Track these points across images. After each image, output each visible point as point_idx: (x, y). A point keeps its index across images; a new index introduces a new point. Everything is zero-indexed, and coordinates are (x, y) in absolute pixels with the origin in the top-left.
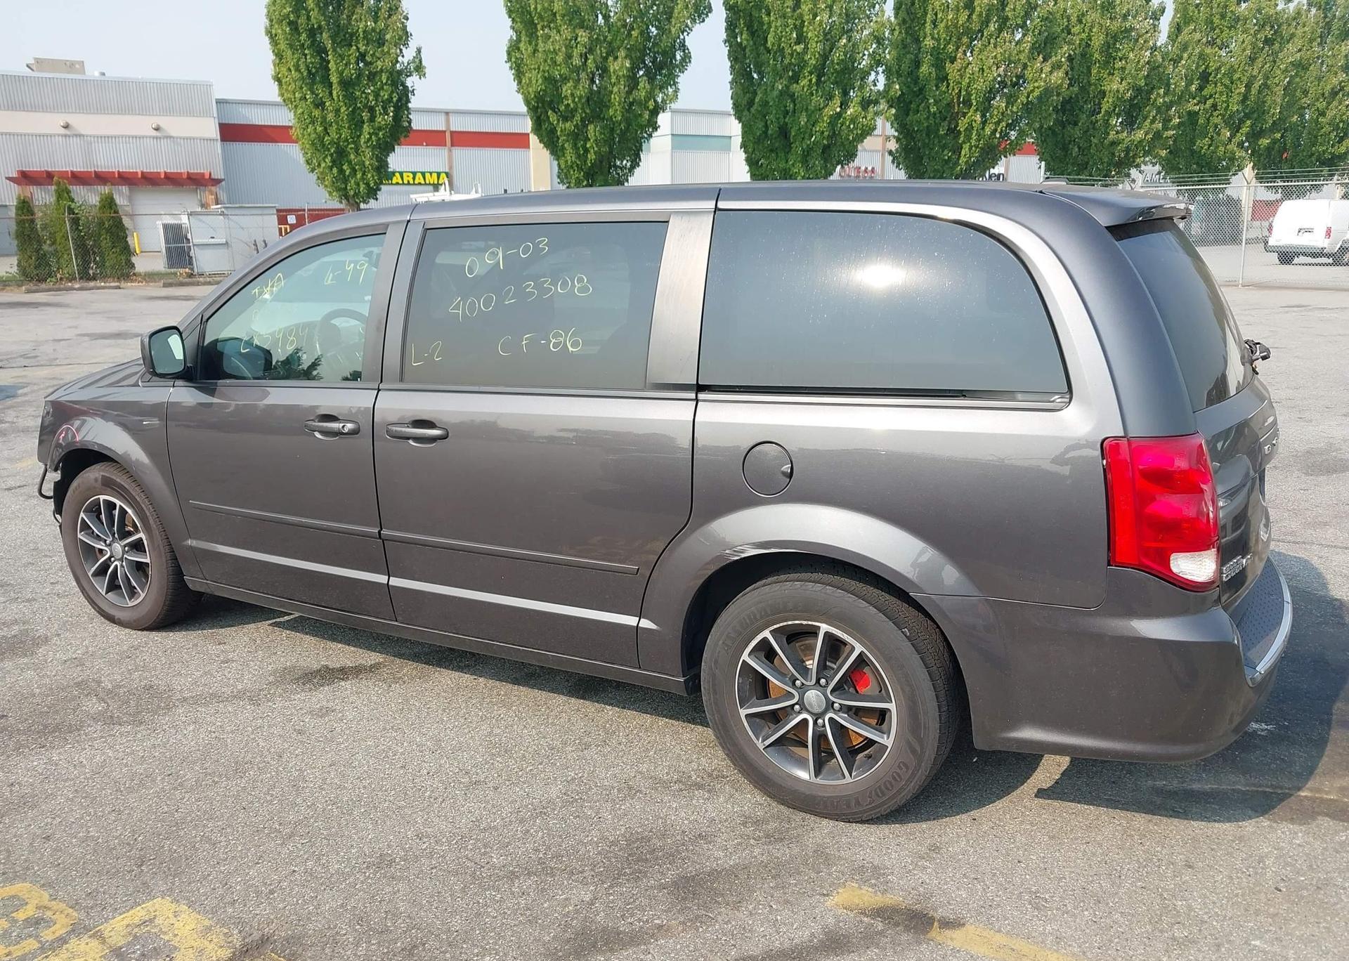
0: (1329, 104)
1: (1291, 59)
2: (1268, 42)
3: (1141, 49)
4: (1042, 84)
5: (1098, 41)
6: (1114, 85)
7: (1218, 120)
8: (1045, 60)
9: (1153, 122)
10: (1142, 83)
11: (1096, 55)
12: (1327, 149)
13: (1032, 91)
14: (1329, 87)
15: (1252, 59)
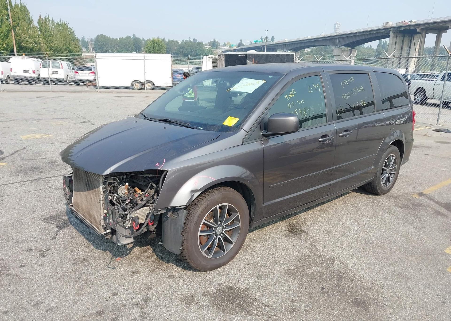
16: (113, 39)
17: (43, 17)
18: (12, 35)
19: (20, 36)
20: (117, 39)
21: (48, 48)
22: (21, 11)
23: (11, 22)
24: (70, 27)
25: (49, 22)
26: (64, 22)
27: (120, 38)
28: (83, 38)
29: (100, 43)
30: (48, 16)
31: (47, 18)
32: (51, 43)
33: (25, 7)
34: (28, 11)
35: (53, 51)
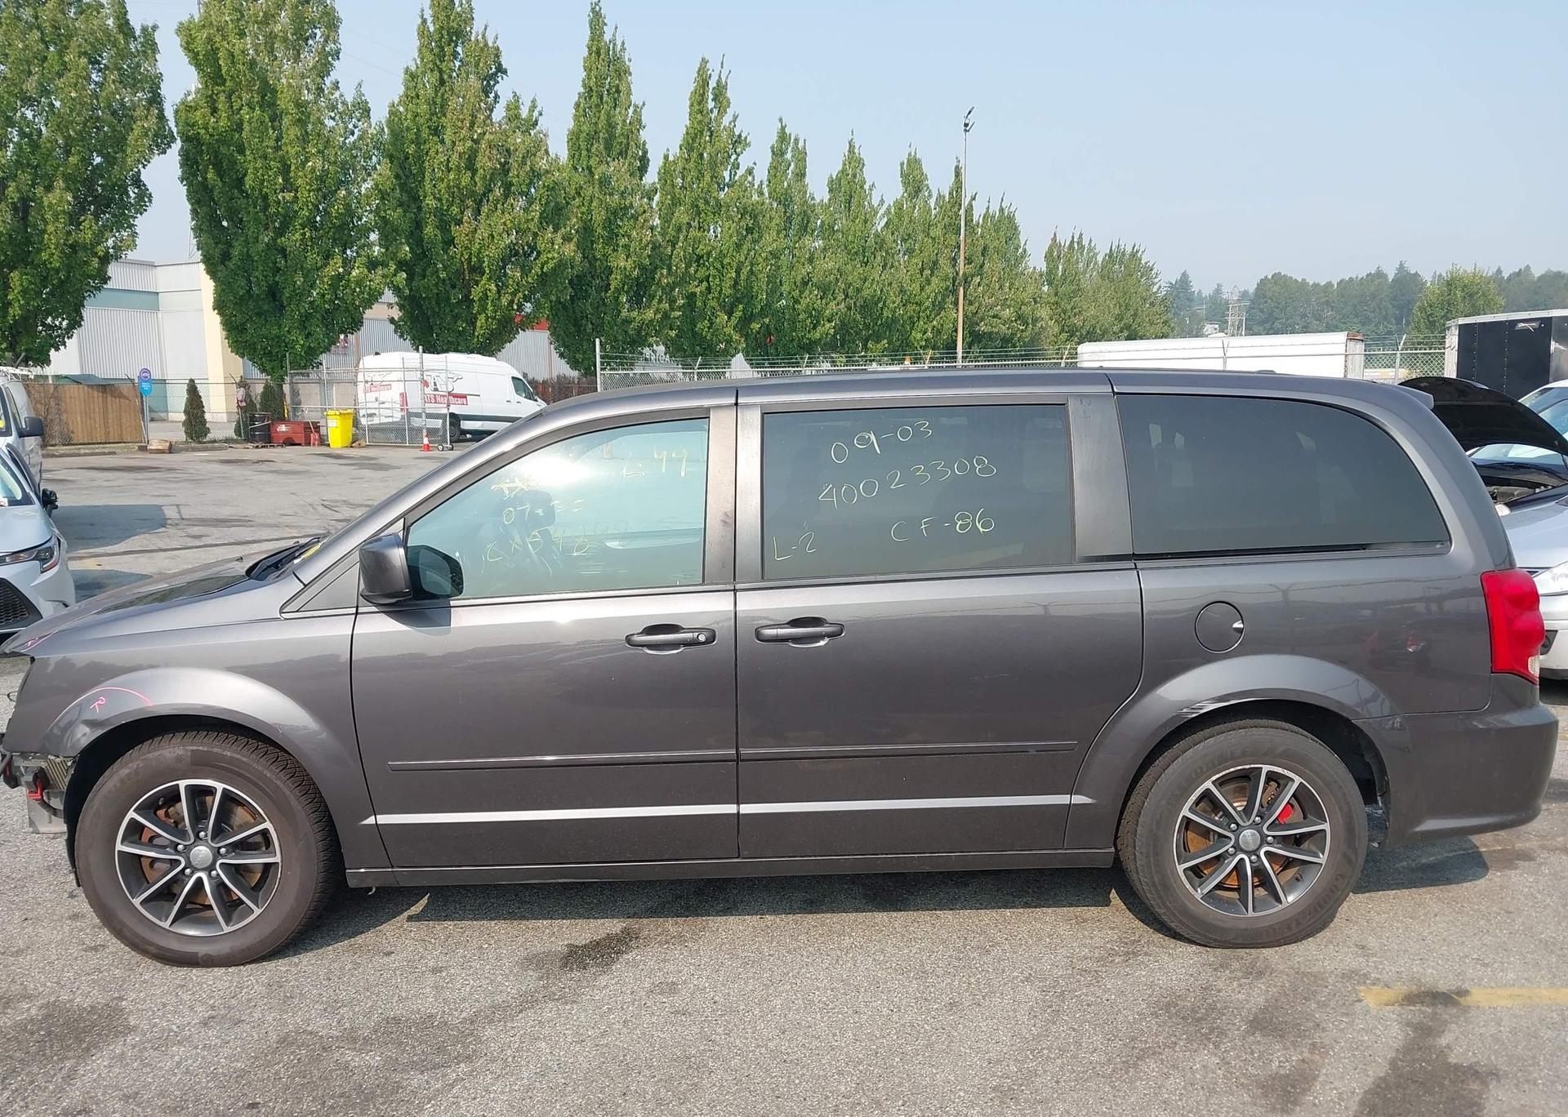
0: (801, 292)
1: (770, 249)
2: (749, 230)
3: (642, 228)
4: (556, 255)
5: (599, 216)
6: (620, 262)
7: (713, 303)
8: (556, 230)
9: (660, 301)
10: (647, 262)
11: (599, 230)
12: (805, 334)
13: (546, 262)
14: (799, 278)
15: (738, 246)
16: (1316, 285)
17: (1064, 239)
18: (956, 303)
19: (977, 304)
20: (1329, 284)
21: (1063, 330)
22: (997, 231)
23: (962, 264)
24: (1146, 263)
25: (1082, 254)
26: (1129, 250)
27: (1341, 281)
28: (1218, 291)
29: (1266, 302)
30: (1081, 235)
31: (1076, 240)
32: (1075, 315)
33: (1011, 219)
34: (1016, 228)
35: (1076, 339)
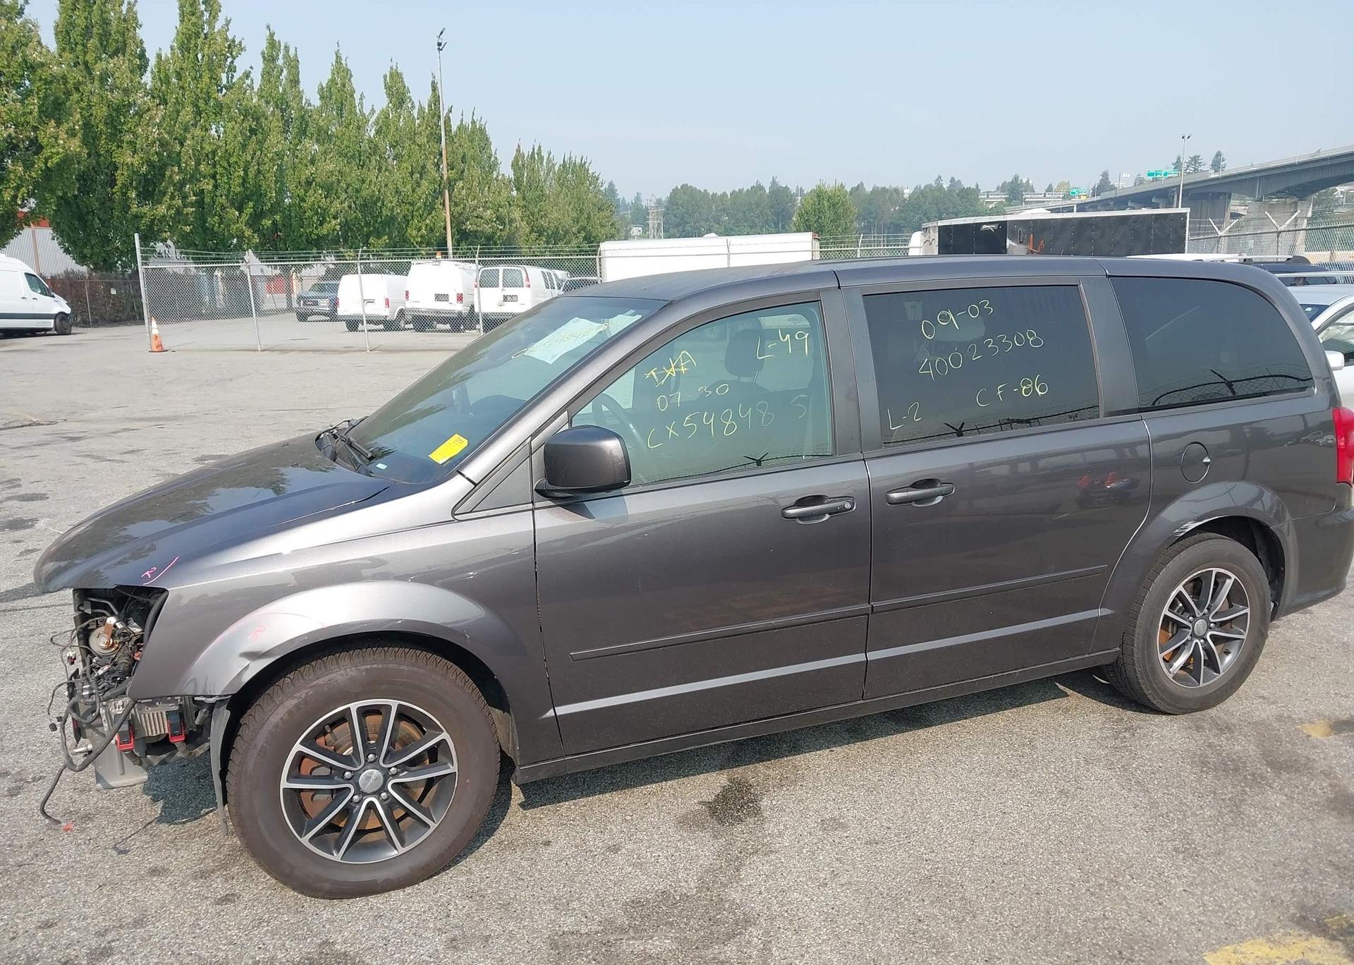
0: (306, 192)
1: (275, 150)
2: (253, 132)
3: (148, 125)
4: (61, 150)
5: (101, 112)
6: (126, 158)
7: (223, 200)
8: (59, 123)
9: (172, 197)
10: (155, 158)
11: (101, 126)
12: (313, 230)
13: (50, 157)
14: (303, 177)
15: (244, 147)
16: (714, 195)
17: (526, 151)
18: (443, 204)
19: (462, 206)
20: (724, 194)
21: (532, 231)
22: (472, 141)
23: (445, 169)
24: (593, 174)
25: (541, 163)
26: (578, 161)
27: (733, 192)
28: (638, 198)
29: (678, 209)
30: (540, 147)
31: (536, 151)
32: (542, 217)
33: (482, 130)
34: (487, 139)
35: (544, 239)
